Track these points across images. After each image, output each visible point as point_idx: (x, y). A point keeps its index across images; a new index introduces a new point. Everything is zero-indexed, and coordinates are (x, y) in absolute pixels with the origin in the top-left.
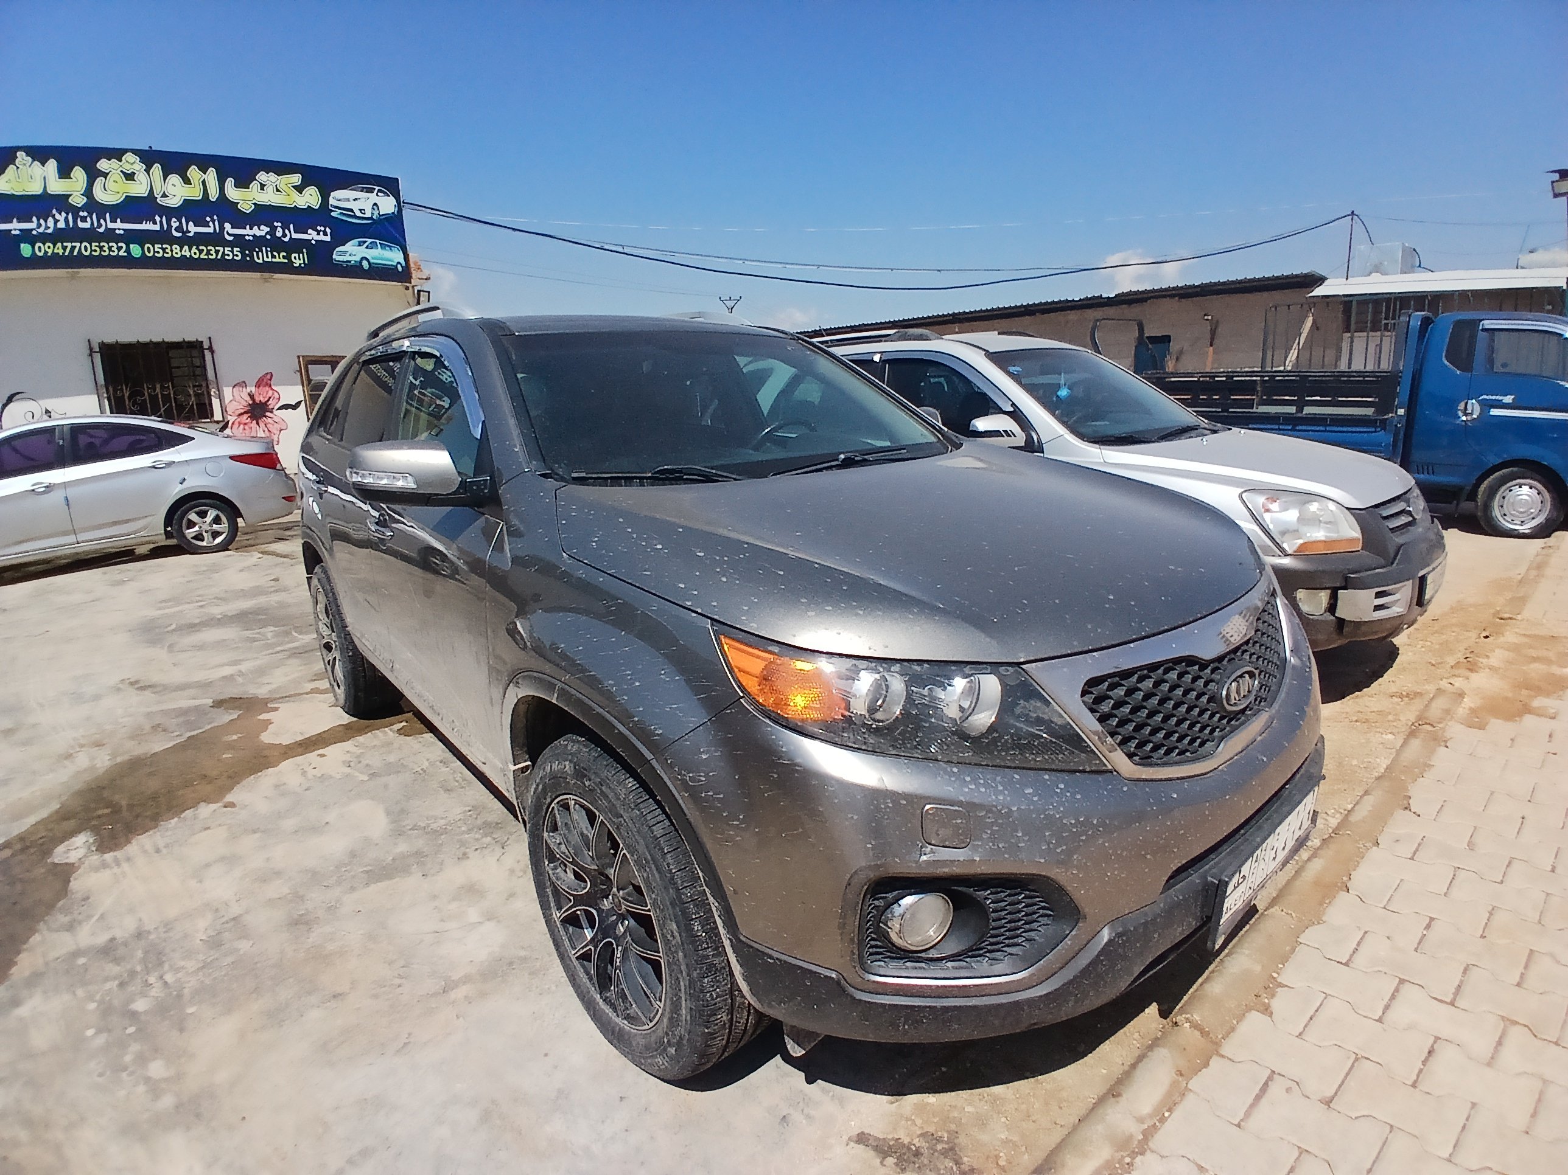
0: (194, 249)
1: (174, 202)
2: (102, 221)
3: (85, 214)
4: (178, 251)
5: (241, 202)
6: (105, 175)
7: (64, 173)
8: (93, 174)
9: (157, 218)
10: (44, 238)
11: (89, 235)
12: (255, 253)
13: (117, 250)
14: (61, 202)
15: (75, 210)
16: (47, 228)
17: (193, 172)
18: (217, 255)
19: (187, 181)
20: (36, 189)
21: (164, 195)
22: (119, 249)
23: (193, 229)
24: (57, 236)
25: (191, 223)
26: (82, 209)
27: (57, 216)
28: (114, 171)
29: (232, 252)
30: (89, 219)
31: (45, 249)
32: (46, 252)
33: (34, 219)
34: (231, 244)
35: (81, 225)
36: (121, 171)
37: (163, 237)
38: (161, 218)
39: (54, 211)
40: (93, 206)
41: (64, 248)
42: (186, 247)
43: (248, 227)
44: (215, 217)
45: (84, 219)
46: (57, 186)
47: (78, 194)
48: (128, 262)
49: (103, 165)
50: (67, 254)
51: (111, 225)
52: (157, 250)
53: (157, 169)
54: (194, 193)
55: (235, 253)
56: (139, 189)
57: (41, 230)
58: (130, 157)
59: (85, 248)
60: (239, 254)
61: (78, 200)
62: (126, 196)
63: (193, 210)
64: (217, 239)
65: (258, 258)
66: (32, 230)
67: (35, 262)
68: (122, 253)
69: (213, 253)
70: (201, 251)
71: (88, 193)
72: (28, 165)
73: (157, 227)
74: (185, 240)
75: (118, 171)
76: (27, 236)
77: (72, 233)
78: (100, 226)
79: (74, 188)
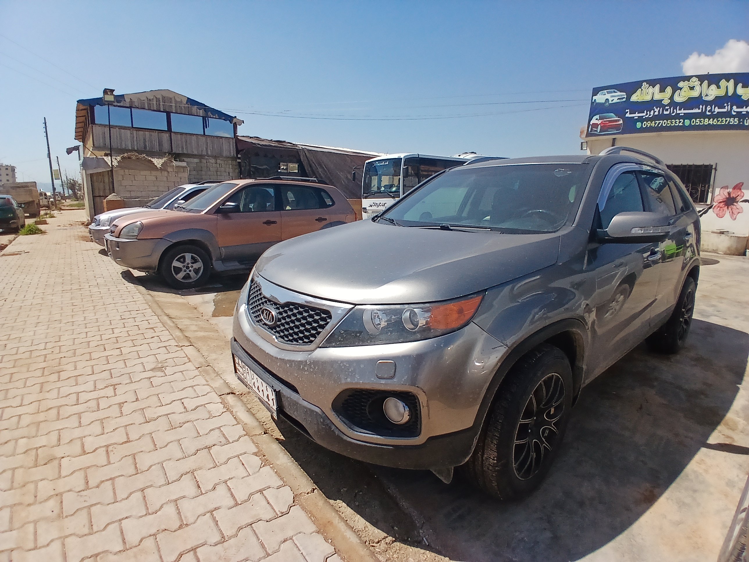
0: (715, 120)
1: (710, 98)
2: (675, 110)
3: (668, 107)
4: (707, 121)
5: (743, 95)
6: (681, 89)
7: (662, 90)
8: (675, 89)
9: (701, 107)
10: (647, 120)
11: (668, 117)
12: (745, 120)
13: (678, 123)
14: (658, 103)
15: (664, 106)
16: (650, 115)
17: (723, 83)
18: (726, 122)
19: (719, 87)
20: (648, 98)
21: (707, 95)
22: (680, 122)
23: (717, 110)
24: (655, 118)
25: (717, 108)
26: (667, 106)
27: (656, 110)
28: (685, 87)
29: (734, 120)
30: (669, 110)
31: (646, 124)
32: (647, 126)
33: (645, 112)
34: (734, 117)
35: (665, 113)
36: (689, 86)
37: (702, 115)
38: (703, 106)
39: (655, 108)
40: (673, 104)
41: (655, 123)
42: (712, 119)
43: (745, 107)
44: (729, 104)
45: (667, 110)
46: (658, 96)
47: (667, 99)
48: (683, 128)
49: (681, 84)
50: (656, 126)
51: (678, 112)
52: (697, 122)
53: (706, 83)
54: (721, 93)
55: (735, 121)
56: (695, 94)
57: (647, 116)
58: (694, 79)
59: (664, 123)
60: (737, 121)
61: (666, 102)
63: (719, 101)
64: (728, 115)
65: (747, 123)
66: (643, 116)
67: (642, 130)
68: (681, 124)
69: (724, 121)
70: (718, 121)
71: (671, 98)
72: (647, 88)
73: (700, 111)
74: (713, 116)
75: (687, 86)
76: (641, 120)
77: (661, 117)
78: (673, 112)
79: (665, 97)
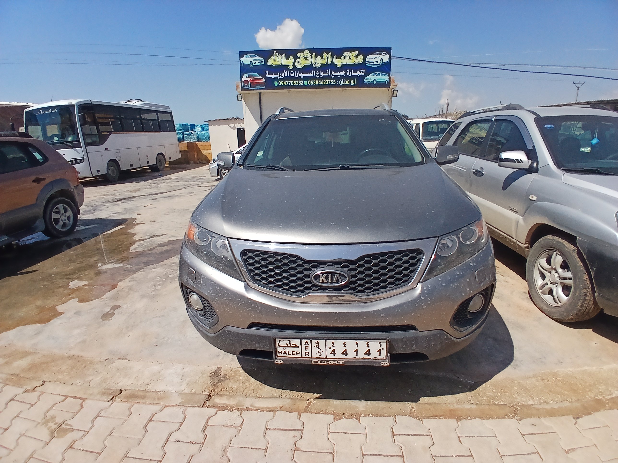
0: (322, 82)
1: (318, 66)
2: (297, 74)
3: (293, 71)
4: (317, 82)
5: (338, 64)
6: (299, 58)
7: (287, 58)
8: (296, 58)
9: (313, 72)
10: (281, 79)
11: (294, 78)
12: (340, 82)
13: (300, 83)
14: (286, 68)
15: (290, 70)
16: (282, 76)
17: (325, 55)
18: (328, 83)
19: (322, 58)
20: (279, 64)
21: (315, 64)
22: (301, 82)
23: (323, 74)
24: (285, 79)
25: (322, 73)
26: (292, 70)
27: (285, 73)
28: (301, 57)
29: (333, 81)
30: (294, 73)
31: (281, 83)
32: (281, 84)
33: (279, 74)
34: (333, 79)
35: (292, 75)
36: (304, 57)
37: (314, 78)
38: (314, 72)
39: (284, 71)
40: (295, 69)
41: (286, 83)
42: (320, 81)
43: (339, 72)
44: (329, 70)
45: (292, 73)
46: (285, 63)
47: (291, 65)
48: (304, 87)
49: (299, 55)
50: (287, 85)
51: (300, 75)
52: (311, 82)
53: (314, 54)
54: (324, 62)
55: (334, 82)
56: (308, 62)
57: (280, 77)
58: (307, 51)
59: (292, 83)
60: (335, 82)
61: (291, 67)
62: (305, 65)
63: (323, 68)
64: (329, 77)
65: (341, 83)
66: (278, 77)
67: (279, 87)
68: (302, 84)
69: (327, 82)
70: (324, 82)
71: (294, 64)
72: (277, 56)
73: (312, 75)
74: (320, 79)
75: (303, 57)
76: (276, 79)
77: (289, 78)
78: (296, 75)
79: (290, 63)
